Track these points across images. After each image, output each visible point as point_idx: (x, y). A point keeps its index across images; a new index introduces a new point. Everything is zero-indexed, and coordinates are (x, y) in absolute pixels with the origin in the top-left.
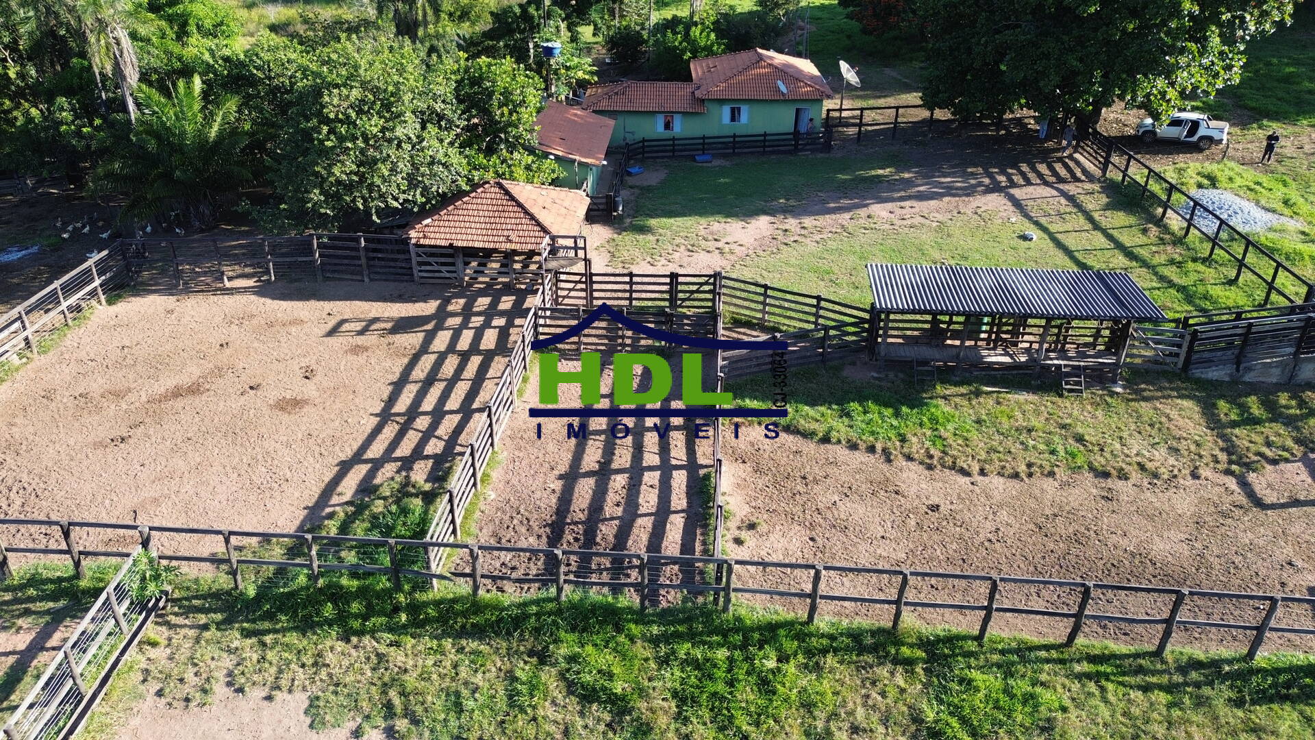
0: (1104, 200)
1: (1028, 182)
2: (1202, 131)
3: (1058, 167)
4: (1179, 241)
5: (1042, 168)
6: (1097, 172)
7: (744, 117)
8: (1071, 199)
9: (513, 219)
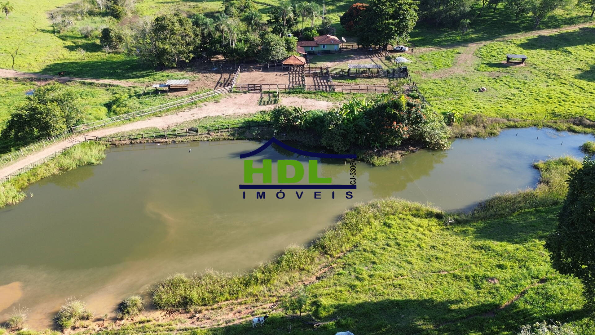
0: (385, 59)
1: (374, 57)
2: (403, 49)
3: (379, 55)
4: (393, 64)
5: (377, 55)
6: (385, 55)
7: (326, 47)
8: (380, 59)
9: (297, 61)
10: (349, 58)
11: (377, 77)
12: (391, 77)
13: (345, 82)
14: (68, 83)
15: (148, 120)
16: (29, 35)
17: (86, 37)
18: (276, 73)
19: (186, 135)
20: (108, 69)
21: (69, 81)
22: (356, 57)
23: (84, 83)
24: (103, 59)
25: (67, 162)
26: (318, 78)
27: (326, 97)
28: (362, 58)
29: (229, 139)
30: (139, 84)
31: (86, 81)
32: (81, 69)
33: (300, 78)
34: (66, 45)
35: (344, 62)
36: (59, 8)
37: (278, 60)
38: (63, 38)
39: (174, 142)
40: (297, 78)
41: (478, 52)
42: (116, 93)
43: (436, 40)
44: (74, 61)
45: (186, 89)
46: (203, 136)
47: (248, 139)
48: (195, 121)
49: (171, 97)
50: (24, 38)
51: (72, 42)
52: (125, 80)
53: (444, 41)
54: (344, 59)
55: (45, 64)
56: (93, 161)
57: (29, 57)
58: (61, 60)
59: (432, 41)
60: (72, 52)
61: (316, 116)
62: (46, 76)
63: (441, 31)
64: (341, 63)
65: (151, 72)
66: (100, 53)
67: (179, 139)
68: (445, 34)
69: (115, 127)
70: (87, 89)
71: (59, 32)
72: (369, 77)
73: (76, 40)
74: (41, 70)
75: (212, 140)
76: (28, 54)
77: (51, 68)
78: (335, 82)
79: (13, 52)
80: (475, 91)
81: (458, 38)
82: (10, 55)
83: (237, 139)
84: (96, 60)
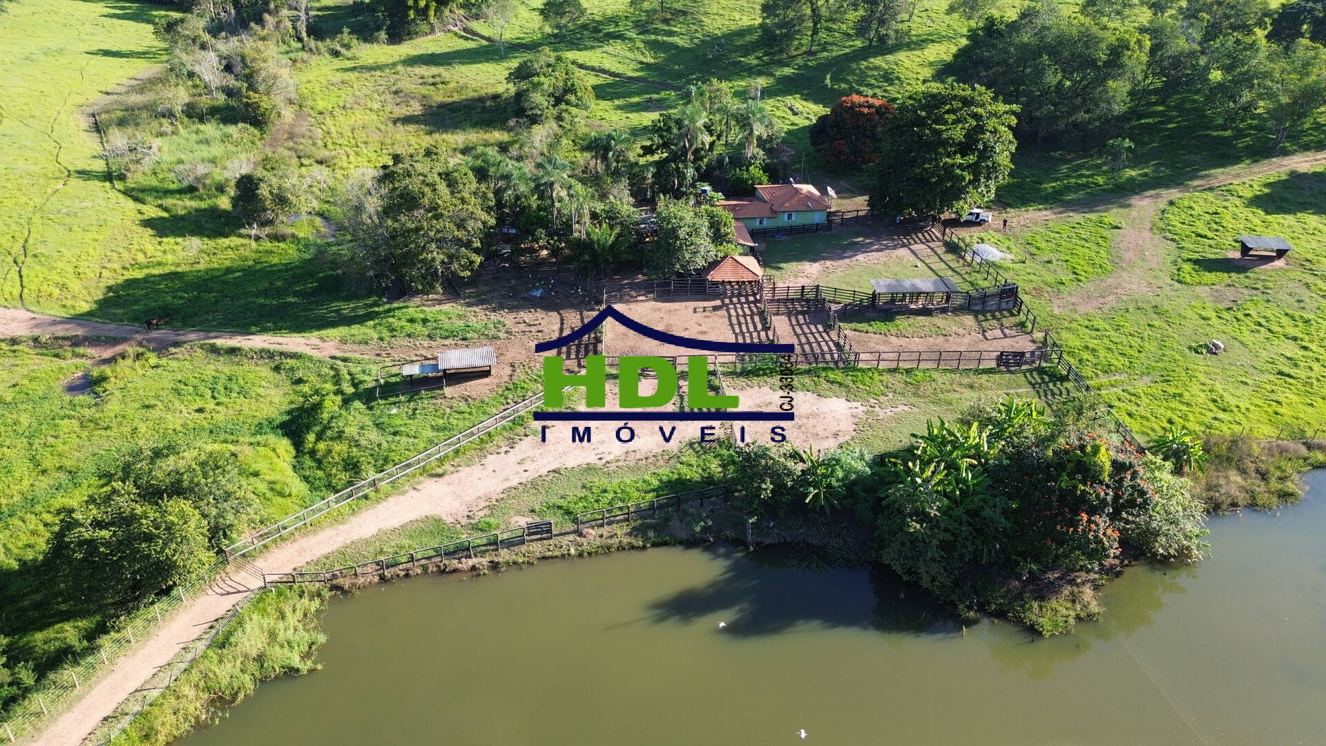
0: (944, 249)
1: (916, 243)
2: (981, 218)
3: (926, 234)
4: (970, 265)
5: (920, 235)
6: (941, 237)
7: (794, 218)
8: (932, 249)
9: (741, 270)
10: (857, 248)
11: (944, 311)
12: (977, 308)
13: (870, 329)
14: (173, 350)
15: (412, 493)
16: (49, 191)
17: (191, 190)
18: (692, 304)
19: (522, 542)
20: (265, 293)
21: (177, 344)
22: (872, 244)
23: (214, 350)
24: (246, 259)
25: (225, 672)
26: (800, 317)
27: (841, 384)
28: (887, 248)
29: (633, 547)
30: (355, 347)
31: (219, 342)
32: (197, 298)
33: (757, 319)
34: (146, 217)
35: (847, 261)
36: (108, 94)
37: (695, 270)
38: (136, 195)
39: (494, 566)
40: (748, 318)
41: (1161, 225)
42: (299, 381)
43: (1049, 186)
44: (173, 268)
45: (486, 373)
46: (565, 540)
47: (681, 543)
48: (534, 484)
49: (454, 403)
50: (38, 200)
51: (160, 206)
52: (316, 333)
53: (1068, 188)
54: (845, 248)
55: (104, 284)
56: (296, 661)
57: (60, 265)
58: (141, 267)
59: (1041, 190)
60: (165, 240)
61: (854, 476)
62: (111, 329)
63: (1053, 158)
64: (841, 262)
65: (376, 304)
66: (234, 241)
67: (504, 555)
68: (1064, 168)
69: (331, 525)
70: (224, 367)
71: (122, 178)
72: (925, 312)
73: (168, 201)
74: (94, 306)
75: (590, 554)
76: (55, 255)
77: (119, 297)
78: (848, 329)
79: (17, 248)
80: (1197, 352)
81: (1100, 180)
82: (10, 259)
83: (654, 545)
84: (227, 263)
